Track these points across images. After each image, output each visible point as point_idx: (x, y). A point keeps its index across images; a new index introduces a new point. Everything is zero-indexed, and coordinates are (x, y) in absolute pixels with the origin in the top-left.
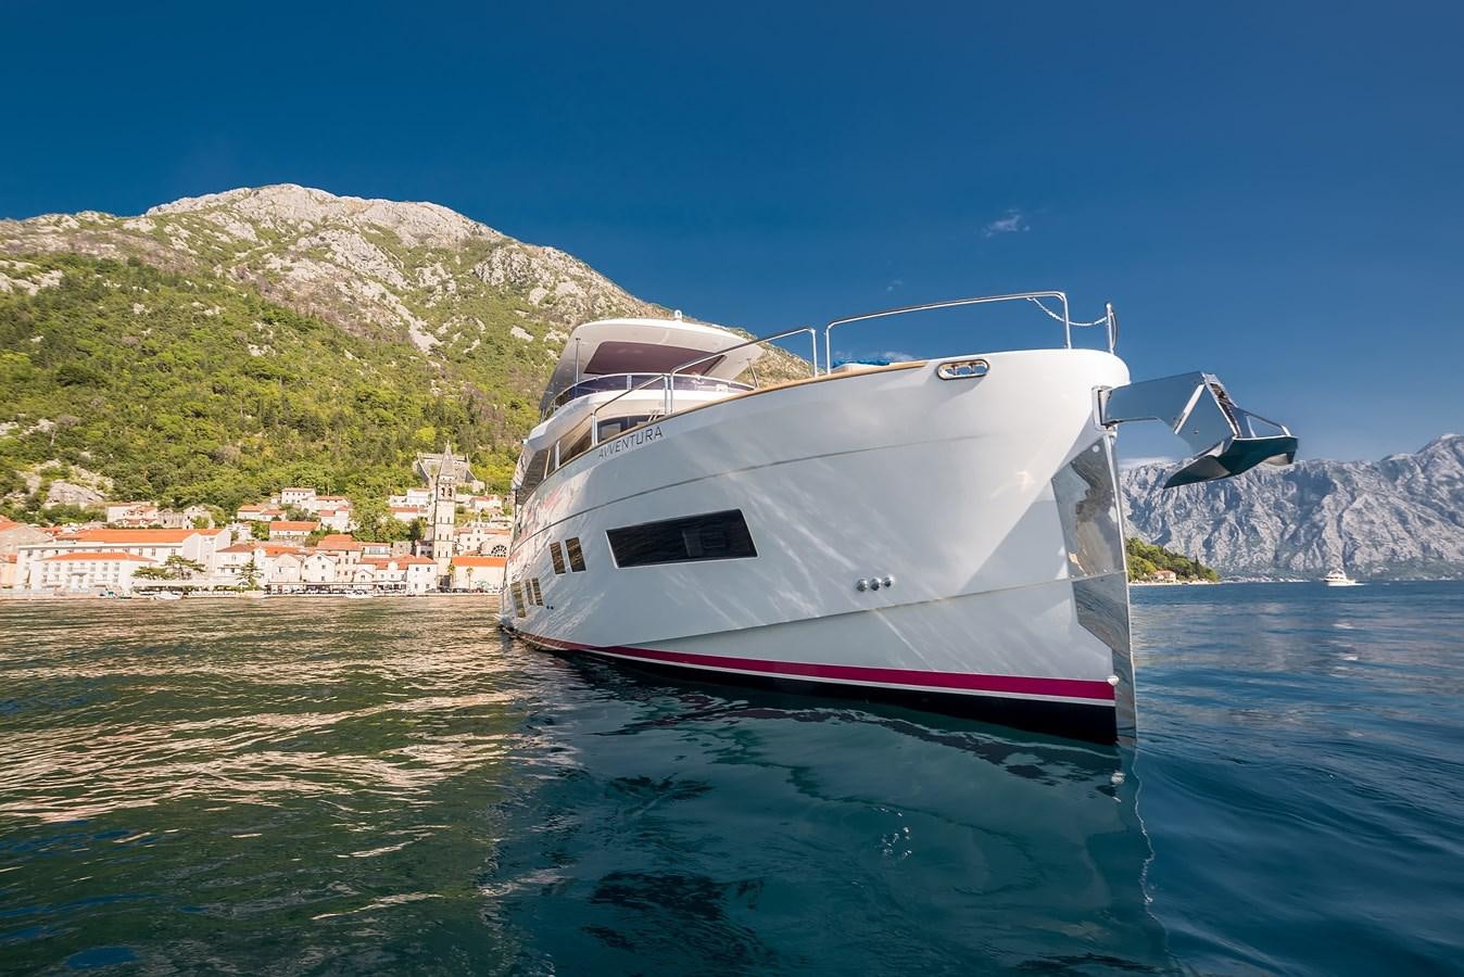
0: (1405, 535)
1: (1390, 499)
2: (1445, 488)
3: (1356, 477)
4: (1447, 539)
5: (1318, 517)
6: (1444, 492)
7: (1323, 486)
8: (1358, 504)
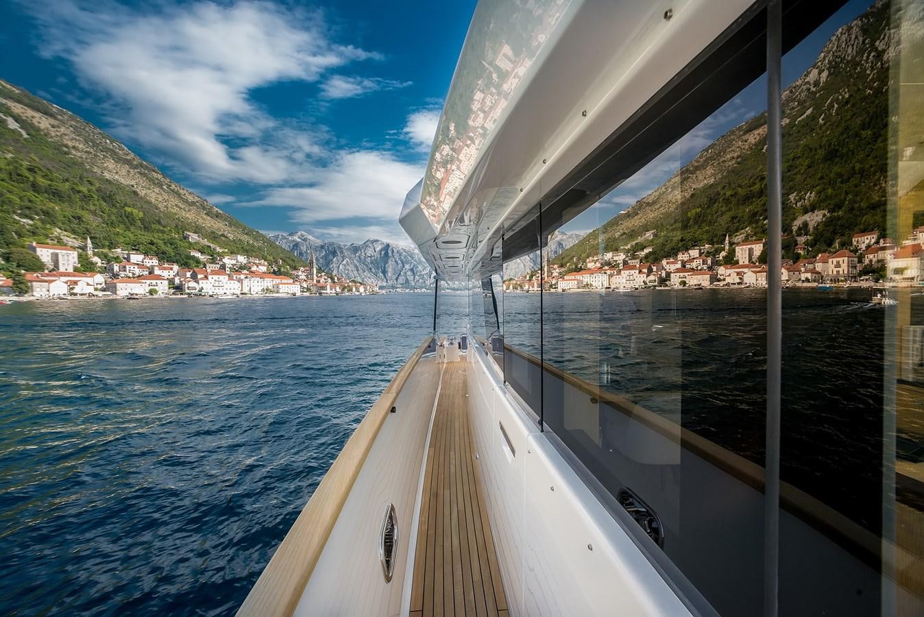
0: (358, 275)
1: (355, 261)
2: (369, 259)
3: (344, 251)
4: (369, 278)
5: (331, 266)
6: (369, 260)
7: (334, 253)
8: (344, 262)
